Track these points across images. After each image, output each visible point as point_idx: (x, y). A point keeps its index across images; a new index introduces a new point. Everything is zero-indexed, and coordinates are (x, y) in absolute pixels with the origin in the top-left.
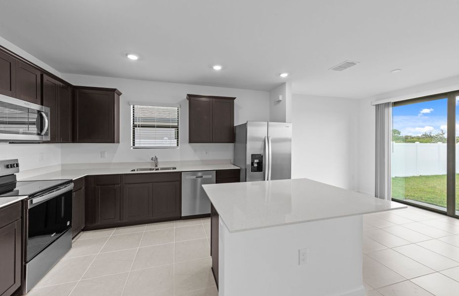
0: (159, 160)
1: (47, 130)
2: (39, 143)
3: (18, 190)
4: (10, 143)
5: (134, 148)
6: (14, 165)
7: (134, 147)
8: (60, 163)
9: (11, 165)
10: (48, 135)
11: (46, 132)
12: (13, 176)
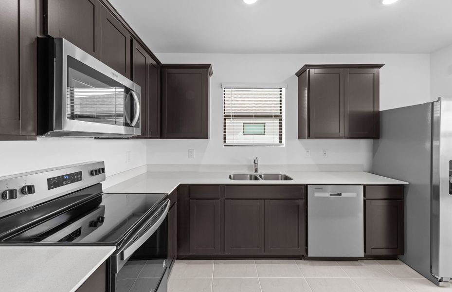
0: (260, 163)
1: (138, 120)
2: (128, 138)
3: (104, 206)
4: (96, 138)
5: (225, 146)
6: (99, 171)
7: (225, 144)
8: (145, 163)
9: (96, 171)
10: (139, 127)
11: (137, 122)
12: (99, 185)
